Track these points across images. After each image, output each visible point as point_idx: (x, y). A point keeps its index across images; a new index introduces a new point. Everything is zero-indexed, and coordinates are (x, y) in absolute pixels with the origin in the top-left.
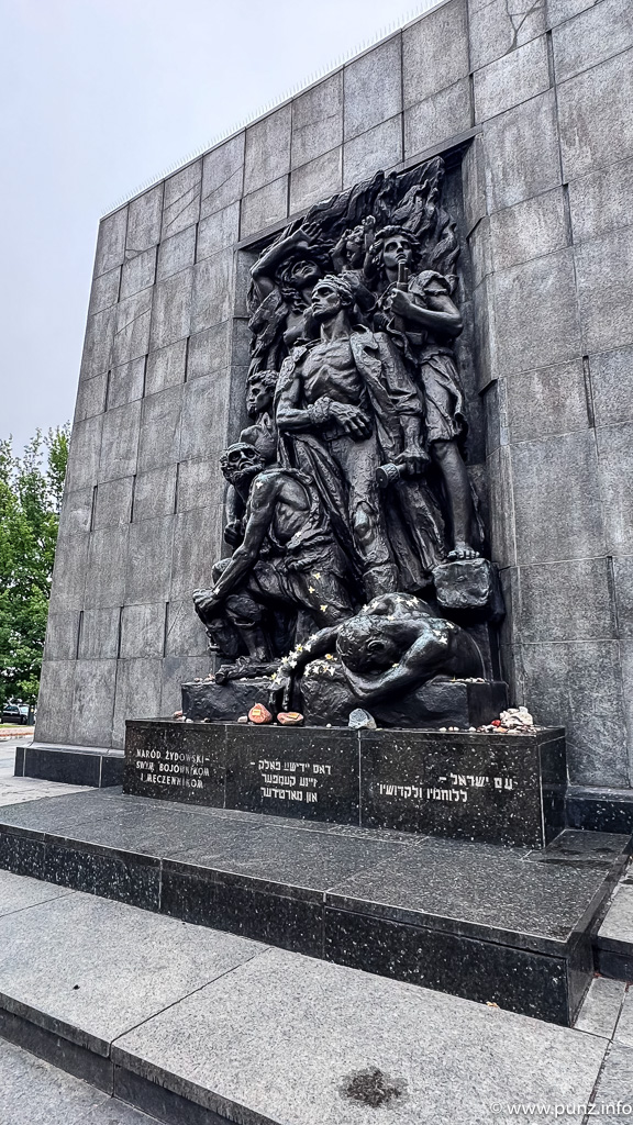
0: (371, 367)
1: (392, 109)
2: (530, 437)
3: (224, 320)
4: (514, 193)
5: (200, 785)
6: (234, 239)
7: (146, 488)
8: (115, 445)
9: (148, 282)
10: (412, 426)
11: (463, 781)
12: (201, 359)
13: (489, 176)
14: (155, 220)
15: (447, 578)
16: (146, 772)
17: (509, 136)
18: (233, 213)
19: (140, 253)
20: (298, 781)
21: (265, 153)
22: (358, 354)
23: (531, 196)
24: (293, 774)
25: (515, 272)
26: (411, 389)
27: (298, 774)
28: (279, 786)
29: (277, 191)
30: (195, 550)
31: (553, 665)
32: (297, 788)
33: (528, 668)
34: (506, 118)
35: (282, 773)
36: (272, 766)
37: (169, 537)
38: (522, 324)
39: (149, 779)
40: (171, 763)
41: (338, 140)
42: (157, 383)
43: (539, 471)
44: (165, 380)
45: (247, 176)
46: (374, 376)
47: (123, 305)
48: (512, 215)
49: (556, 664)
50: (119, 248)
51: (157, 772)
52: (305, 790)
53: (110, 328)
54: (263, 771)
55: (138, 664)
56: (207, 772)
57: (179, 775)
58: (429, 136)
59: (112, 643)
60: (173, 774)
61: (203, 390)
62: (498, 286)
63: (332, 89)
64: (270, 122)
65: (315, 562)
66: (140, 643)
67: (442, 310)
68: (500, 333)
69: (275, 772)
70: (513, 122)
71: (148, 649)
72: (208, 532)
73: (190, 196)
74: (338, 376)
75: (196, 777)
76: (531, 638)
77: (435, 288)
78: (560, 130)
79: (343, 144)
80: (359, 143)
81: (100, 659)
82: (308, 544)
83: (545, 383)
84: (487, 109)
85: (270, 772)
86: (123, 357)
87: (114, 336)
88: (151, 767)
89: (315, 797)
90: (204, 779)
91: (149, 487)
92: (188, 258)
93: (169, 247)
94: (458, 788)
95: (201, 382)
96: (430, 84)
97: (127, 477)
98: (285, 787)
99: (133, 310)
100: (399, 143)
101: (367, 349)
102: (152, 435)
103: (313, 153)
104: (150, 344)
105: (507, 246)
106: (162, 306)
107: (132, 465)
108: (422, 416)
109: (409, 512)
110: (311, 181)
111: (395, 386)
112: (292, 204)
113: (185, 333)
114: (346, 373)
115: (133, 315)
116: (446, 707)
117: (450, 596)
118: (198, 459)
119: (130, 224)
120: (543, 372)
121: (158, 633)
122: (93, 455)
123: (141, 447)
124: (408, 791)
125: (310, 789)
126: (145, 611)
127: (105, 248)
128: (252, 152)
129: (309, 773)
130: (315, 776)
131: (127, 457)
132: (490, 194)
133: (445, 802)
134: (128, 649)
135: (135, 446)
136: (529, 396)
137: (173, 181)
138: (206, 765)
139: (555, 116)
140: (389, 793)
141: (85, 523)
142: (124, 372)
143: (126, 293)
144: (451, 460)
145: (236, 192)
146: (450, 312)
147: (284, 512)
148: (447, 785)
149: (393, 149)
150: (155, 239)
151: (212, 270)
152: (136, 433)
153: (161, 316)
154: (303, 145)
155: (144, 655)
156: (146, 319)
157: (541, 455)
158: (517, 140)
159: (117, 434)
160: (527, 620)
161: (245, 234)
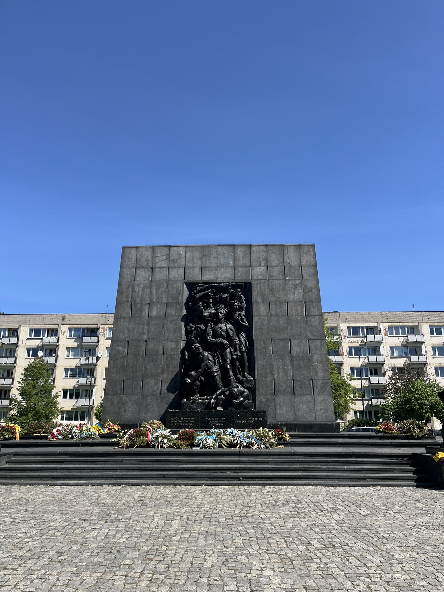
0: (231, 333)
1: (232, 265)
2: (260, 354)
3: (179, 302)
4: (259, 299)
5: (192, 424)
6: (183, 278)
7: (151, 345)
8: (136, 329)
9: (148, 279)
10: (238, 347)
11: (254, 419)
12: (171, 311)
13: (254, 293)
14: (150, 258)
15: (246, 381)
16: (174, 423)
17: (259, 285)
18: (182, 271)
19: (143, 267)
20: (219, 422)
21: (193, 257)
22: (229, 330)
23: (263, 301)
24: (217, 420)
25: (259, 317)
26: (237, 338)
27: (219, 420)
28: (214, 423)
29: (197, 271)
30: (171, 366)
31: (263, 399)
32: (218, 423)
33: (258, 400)
34: (258, 281)
35: (215, 420)
36: (212, 419)
37: (161, 361)
38: (260, 329)
39: (175, 424)
40: (182, 420)
41: (216, 265)
42: (154, 313)
43: (262, 361)
44: (157, 313)
45: (186, 261)
46: (231, 335)
47: (137, 283)
48: (259, 304)
49: (264, 399)
50: (134, 261)
51: (178, 422)
52: (220, 423)
53: (130, 289)
54: (210, 420)
55: (150, 397)
56: (194, 421)
57: (185, 423)
58: (241, 276)
59: (139, 390)
60: (183, 423)
61: (173, 321)
62: (255, 318)
63: (214, 250)
64: (194, 248)
65: (217, 375)
66: (150, 390)
67: (245, 323)
68: (255, 330)
69: (213, 420)
70: (260, 283)
71: (154, 393)
72: (176, 362)
73: (164, 257)
74: (224, 333)
75: (191, 423)
76: (259, 394)
77: (244, 317)
78: (270, 290)
79: (218, 267)
80: (222, 270)
81: (133, 395)
82: (216, 371)
83: (264, 343)
84: (255, 277)
85: (211, 420)
86: (138, 301)
87: (133, 292)
88: (176, 421)
89: (223, 424)
90: (193, 423)
91: (152, 345)
92: (165, 277)
93: (157, 271)
94: (253, 420)
95: (172, 318)
96: (241, 263)
97: (143, 340)
98: (215, 423)
99: (142, 286)
100: (233, 275)
101: (230, 329)
102: (153, 329)
103: (208, 265)
104: (151, 300)
105: (257, 310)
106: (155, 290)
107: (145, 337)
108: (240, 345)
109: (235, 365)
110: (208, 273)
111: (235, 338)
112: (203, 277)
113: (165, 300)
114: (225, 333)
115: (141, 288)
116: (249, 406)
117: (246, 385)
118: (171, 341)
119: (138, 255)
120: (263, 341)
121: (158, 389)
122: (126, 330)
123: (148, 332)
124: (243, 421)
125: (222, 423)
126: (153, 382)
127: (126, 259)
128: (188, 255)
129: (221, 420)
130: (222, 420)
131: (142, 334)
132: (254, 297)
133: (250, 423)
134: (145, 392)
135: (145, 331)
136: (260, 345)
137: (158, 248)
138: (193, 420)
139: (268, 286)
140: (239, 422)
141: (124, 352)
142: (139, 306)
143: (138, 279)
144: (245, 355)
145: (183, 263)
146: (247, 324)
147: (209, 363)
148: (251, 420)
149: (231, 275)
150: (150, 265)
151: (175, 285)
152: (146, 327)
153: (154, 292)
154: (206, 261)
155: (152, 394)
156: (148, 291)
157: (262, 357)
158: (260, 287)
159: (137, 326)
160: (259, 391)
161: (187, 279)
